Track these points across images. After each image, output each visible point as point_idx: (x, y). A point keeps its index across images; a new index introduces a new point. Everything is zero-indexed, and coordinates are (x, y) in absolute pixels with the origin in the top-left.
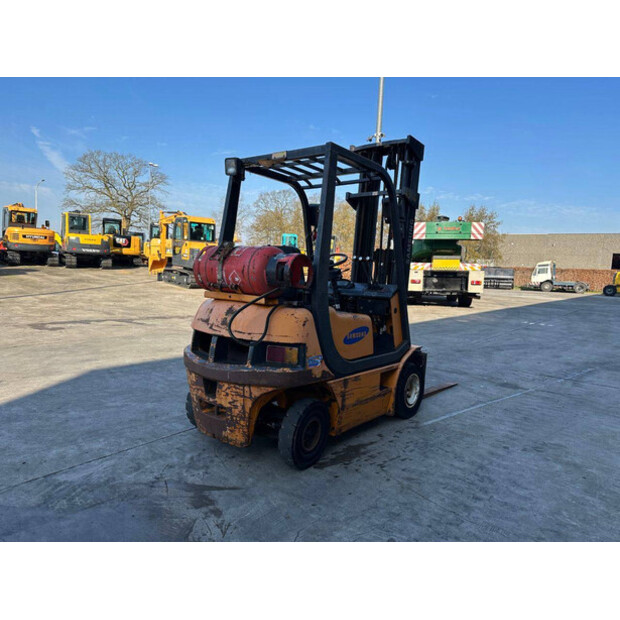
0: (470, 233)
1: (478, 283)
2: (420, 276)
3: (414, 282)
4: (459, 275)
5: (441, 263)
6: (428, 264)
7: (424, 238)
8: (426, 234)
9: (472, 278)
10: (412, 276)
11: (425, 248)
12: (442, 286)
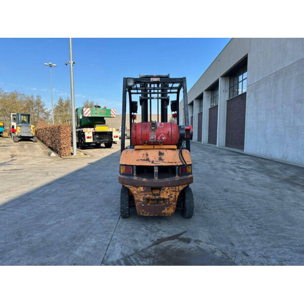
0: (111, 114)
1: (117, 137)
2: (91, 135)
3: (88, 137)
4: (108, 133)
5: (99, 128)
6: (93, 129)
7: (90, 116)
8: (91, 114)
9: (114, 134)
10: (87, 135)
11: (89, 121)
12: (101, 139)
